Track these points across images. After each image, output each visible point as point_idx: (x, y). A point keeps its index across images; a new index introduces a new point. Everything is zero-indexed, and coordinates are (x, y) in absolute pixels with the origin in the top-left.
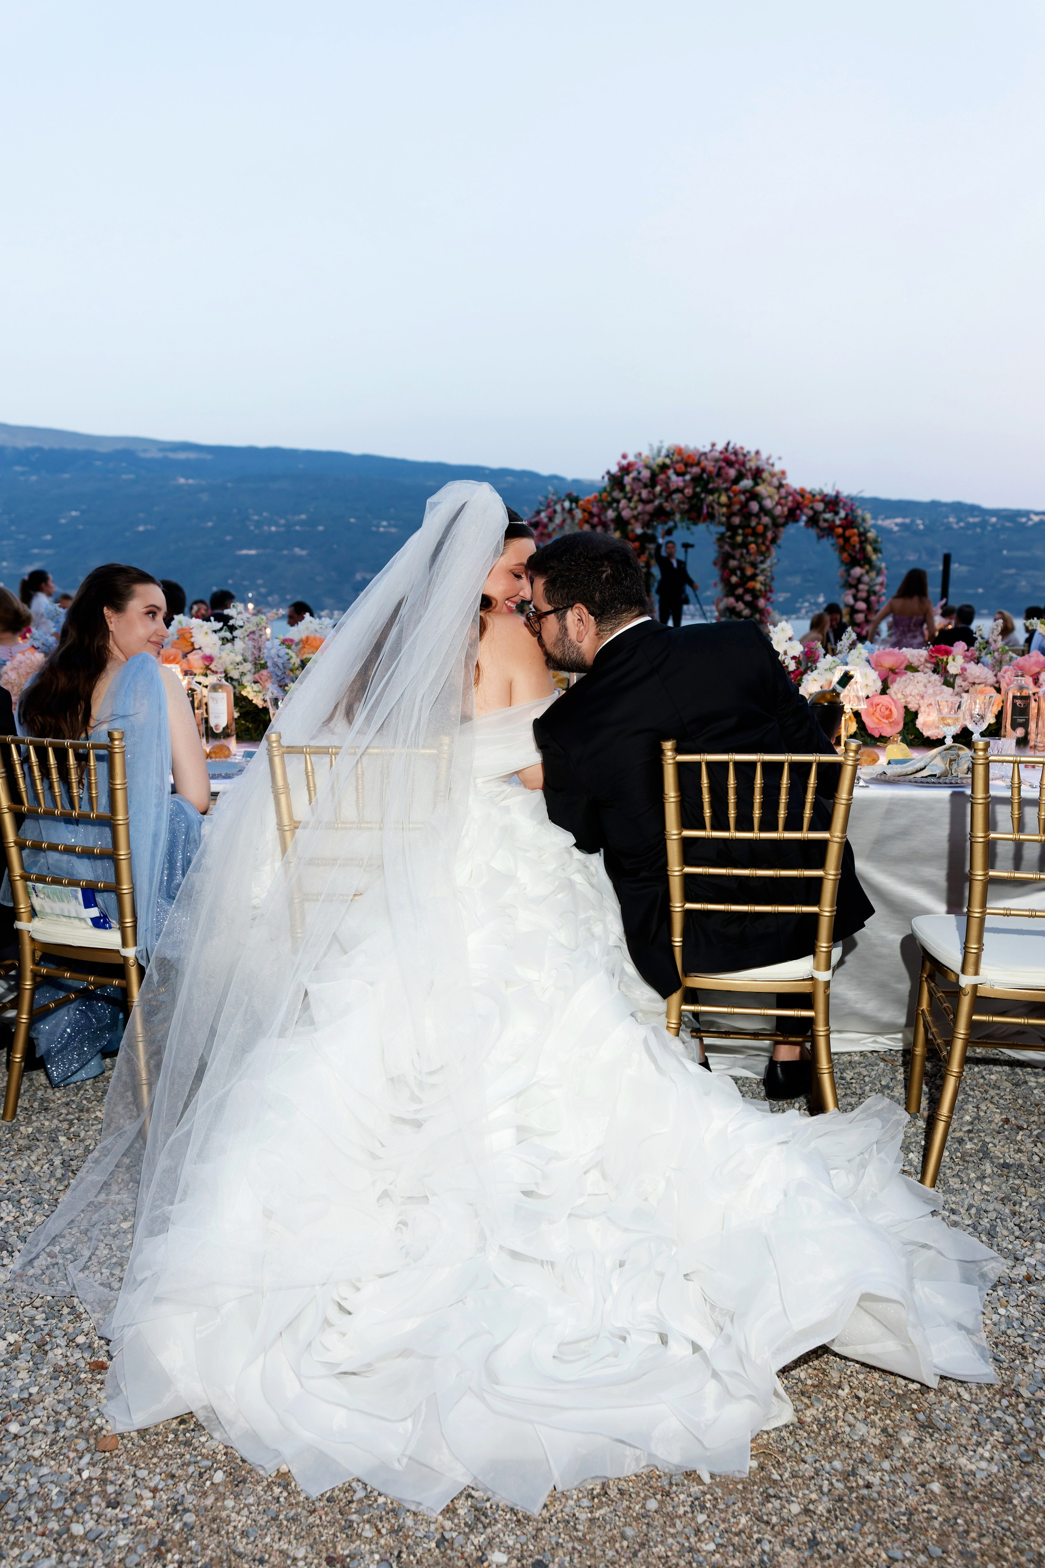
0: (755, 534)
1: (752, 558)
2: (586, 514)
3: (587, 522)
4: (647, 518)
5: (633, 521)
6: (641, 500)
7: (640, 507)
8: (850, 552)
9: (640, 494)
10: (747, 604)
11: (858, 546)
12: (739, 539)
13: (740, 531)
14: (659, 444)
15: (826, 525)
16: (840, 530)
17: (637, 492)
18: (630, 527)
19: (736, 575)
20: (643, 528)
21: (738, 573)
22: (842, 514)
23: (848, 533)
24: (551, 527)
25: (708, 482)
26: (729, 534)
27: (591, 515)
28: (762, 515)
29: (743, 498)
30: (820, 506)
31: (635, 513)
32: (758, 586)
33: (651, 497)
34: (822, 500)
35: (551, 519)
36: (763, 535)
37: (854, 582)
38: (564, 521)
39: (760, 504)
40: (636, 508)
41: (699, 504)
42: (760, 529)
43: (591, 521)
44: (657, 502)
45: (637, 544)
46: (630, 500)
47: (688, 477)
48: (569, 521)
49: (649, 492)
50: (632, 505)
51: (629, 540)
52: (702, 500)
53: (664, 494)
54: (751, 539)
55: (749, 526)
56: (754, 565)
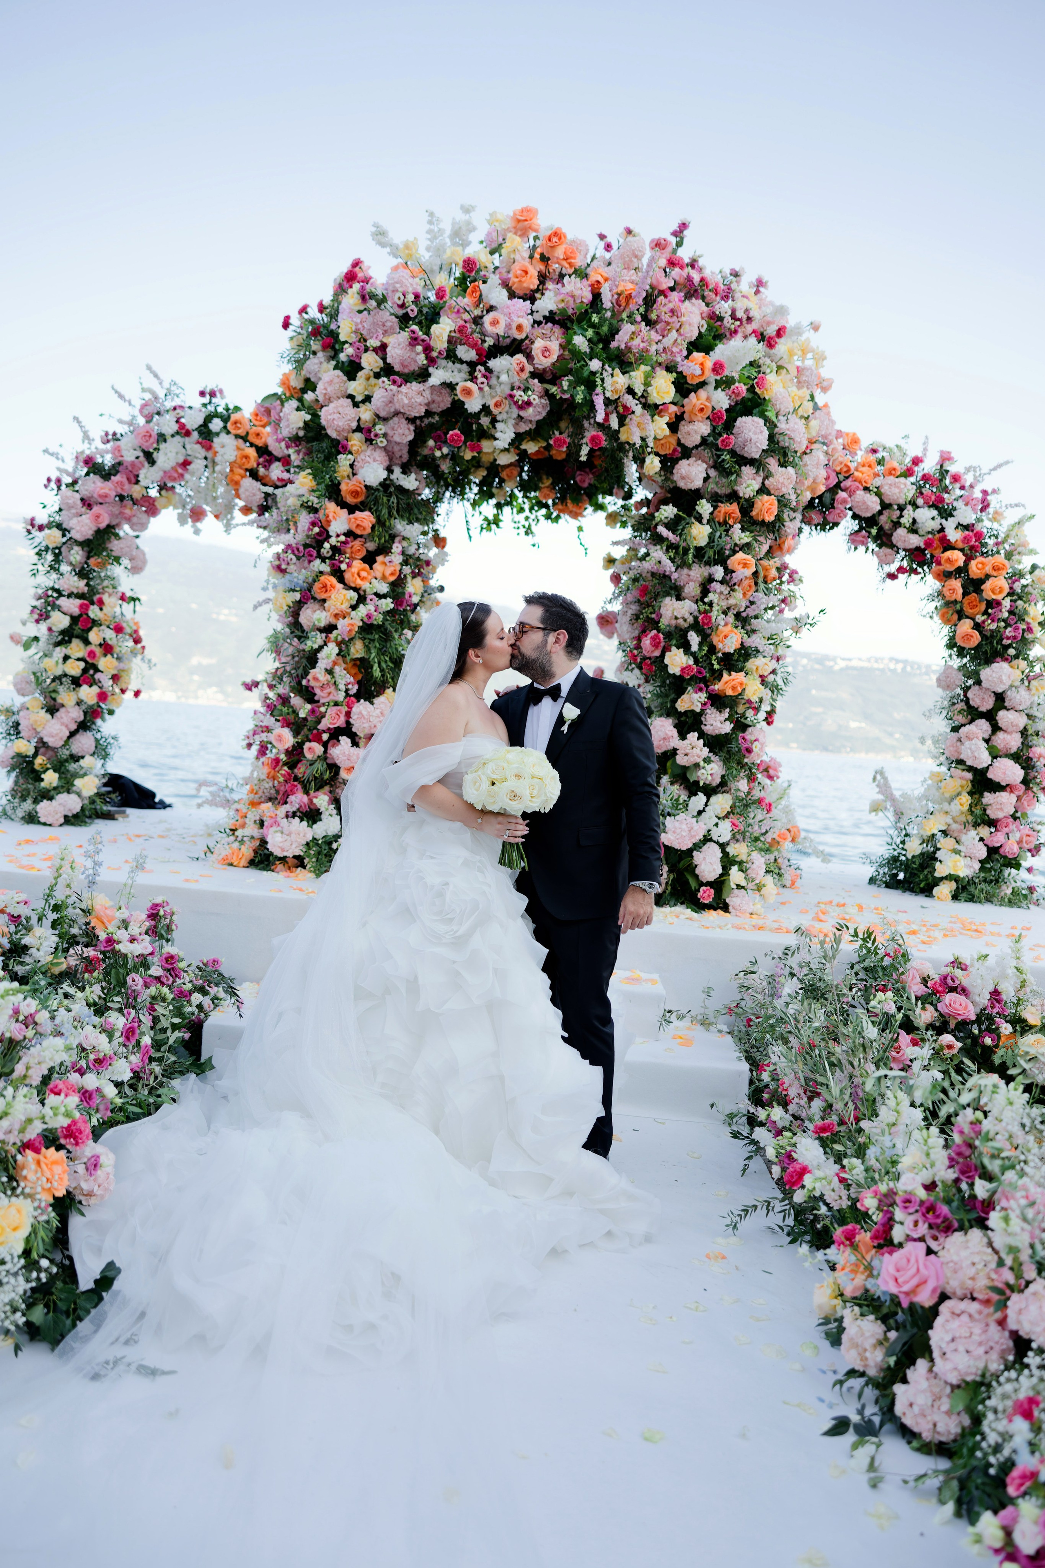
0: (749, 521)
1: (738, 599)
2: (252, 452)
3: (254, 474)
4: (404, 434)
5: (356, 441)
6: (387, 371)
7: (382, 390)
8: (980, 618)
9: (382, 349)
10: (716, 744)
11: (1007, 603)
12: (700, 534)
13: (704, 507)
14: (461, 217)
15: (915, 541)
16: (958, 558)
17: (373, 343)
18: (344, 460)
19: (685, 646)
20: (390, 470)
21: (694, 639)
22: (965, 514)
23: (975, 569)
24: (149, 477)
25: (614, 332)
26: (668, 511)
27: (263, 451)
28: (772, 463)
29: (722, 400)
30: (903, 489)
31: (366, 414)
32: (754, 690)
33: (422, 359)
34: (909, 473)
35: (150, 458)
36: (774, 527)
37: (986, 704)
38: (186, 464)
39: (771, 425)
40: (368, 399)
41: (579, 398)
42: (766, 508)
43: (262, 471)
44: (438, 376)
45: (366, 518)
46: (352, 370)
47: (547, 303)
48: (198, 465)
49: (414, 341)
50: (356, 387)
51: (342, 504)
52: (590, 383)
53: (466, 353)
54: (739, 535)
55: (733, 496)
56: (742, 620)
